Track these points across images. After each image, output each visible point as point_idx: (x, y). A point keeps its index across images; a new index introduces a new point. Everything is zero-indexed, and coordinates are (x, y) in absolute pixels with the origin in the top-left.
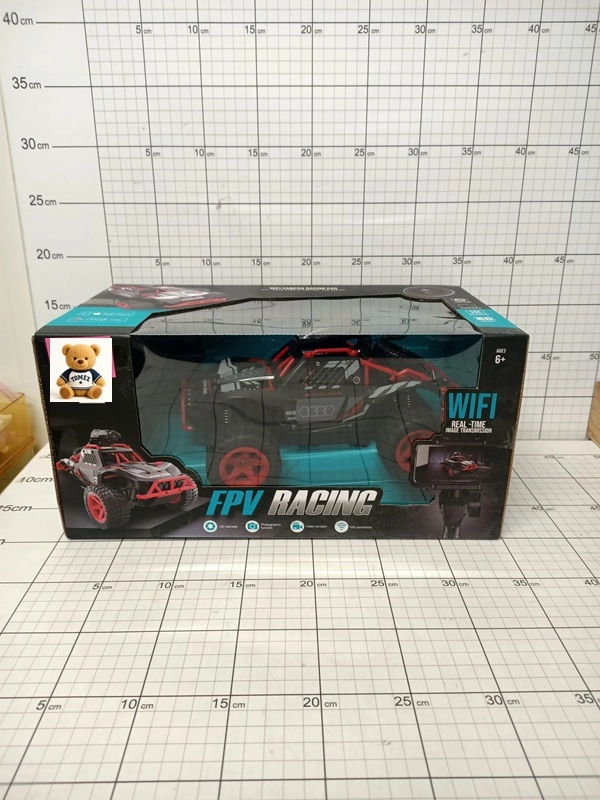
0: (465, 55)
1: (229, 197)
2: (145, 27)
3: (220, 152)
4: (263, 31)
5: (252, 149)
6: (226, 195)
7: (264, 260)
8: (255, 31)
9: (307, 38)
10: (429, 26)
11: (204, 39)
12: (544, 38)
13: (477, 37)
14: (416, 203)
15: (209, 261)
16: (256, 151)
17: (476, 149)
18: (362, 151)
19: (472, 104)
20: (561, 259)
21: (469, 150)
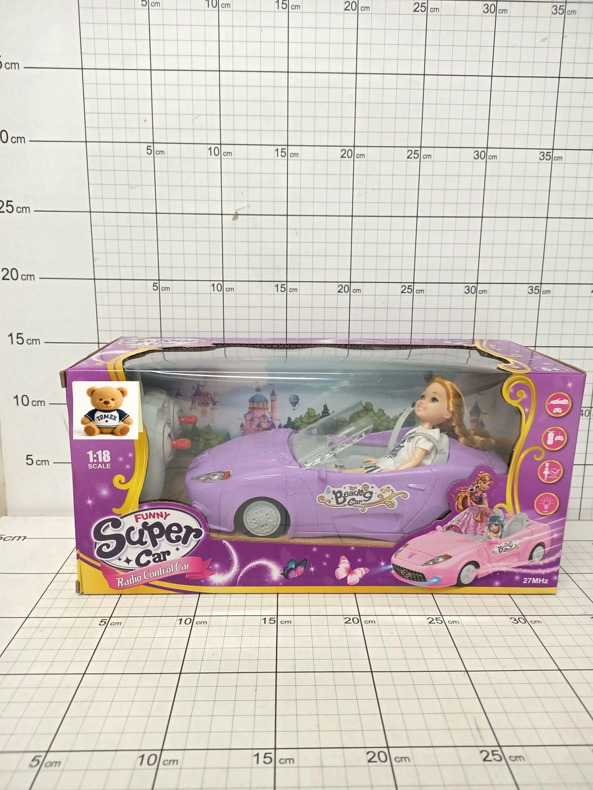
0: (544, 40)
1: (248, 206)
3: (239, 151)
4: (297, 7)
5: (280, 148)
6: (245, 204)
7: (290, 286)
8: (287, 6)
9: (351, 17)
10: (500, 6)
11: (225, 15)
13: (559, 19)
14: (482, 217)
15: (220, 286)
16: (284, 151)
17: (556, 153)
18: (415, 153)
19: (551, 99)
21: (548, 155)
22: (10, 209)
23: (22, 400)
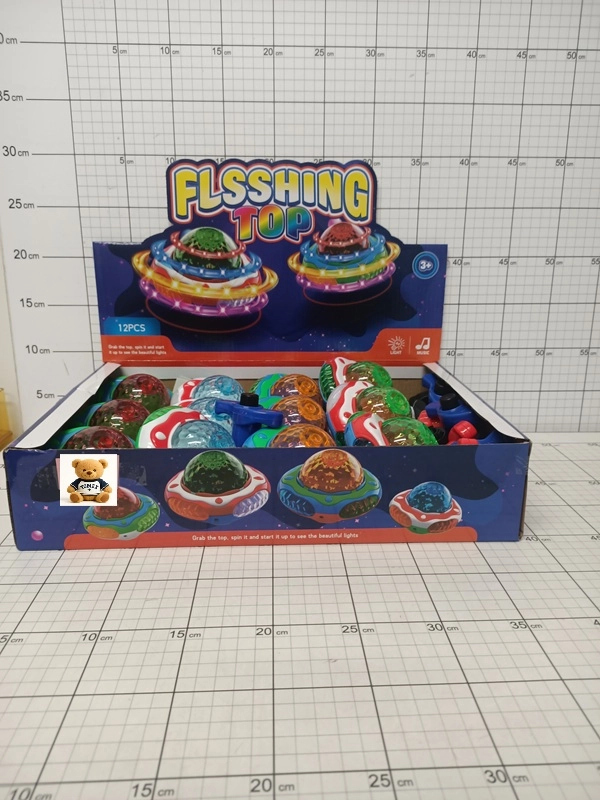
0: (412, 75)
2: (121, 47)
4: (229, 52)
5: (219, 158)
8: (221, 52)
9: (269, 60)
10: (379, 51)
11: (176, 60)
12: (481, 62)
13: (422, 60)
17: (424, 160)
18: (320, 161)
19: (419, 120)
20: (506, 261)
21: (418, 161)
22: (19, 205)
23: (32, 349)
